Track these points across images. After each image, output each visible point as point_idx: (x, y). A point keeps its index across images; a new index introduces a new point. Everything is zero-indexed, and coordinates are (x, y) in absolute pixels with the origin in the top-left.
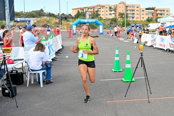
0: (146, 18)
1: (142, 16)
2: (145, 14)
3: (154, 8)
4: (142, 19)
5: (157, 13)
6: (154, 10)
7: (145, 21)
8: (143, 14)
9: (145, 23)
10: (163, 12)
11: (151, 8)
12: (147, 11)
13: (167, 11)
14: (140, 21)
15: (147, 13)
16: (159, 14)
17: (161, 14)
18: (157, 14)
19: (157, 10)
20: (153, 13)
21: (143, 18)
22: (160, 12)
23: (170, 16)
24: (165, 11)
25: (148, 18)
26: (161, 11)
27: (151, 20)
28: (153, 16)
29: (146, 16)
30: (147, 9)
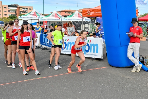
0: (9, 15)
1: (4, 13)
2: (7, 11)
3: (17, 6)
4: (4, 16)
5: (20, 10)
6: (17, 7)
7: (8, 18)
8: (5, 11)
9: (8, 20)
10: (26, 10)
11: (14, 5)
12: (10, 8)
13: (30, 9)
14: (2, 18)
15: (10, 10)
16: (22, 11)
17: (25, 12)
18: (20, 12)
19: (20, 8)
20: (16, 10)
21: (6, 15)
22: (23, 10)
23: (30, 14)
24: (28, 9)
25: (11, 15)
26: (24, 8)
27: (15, 17)
28: (16, 13)
29: (9, 13)
30: (9, 6)
